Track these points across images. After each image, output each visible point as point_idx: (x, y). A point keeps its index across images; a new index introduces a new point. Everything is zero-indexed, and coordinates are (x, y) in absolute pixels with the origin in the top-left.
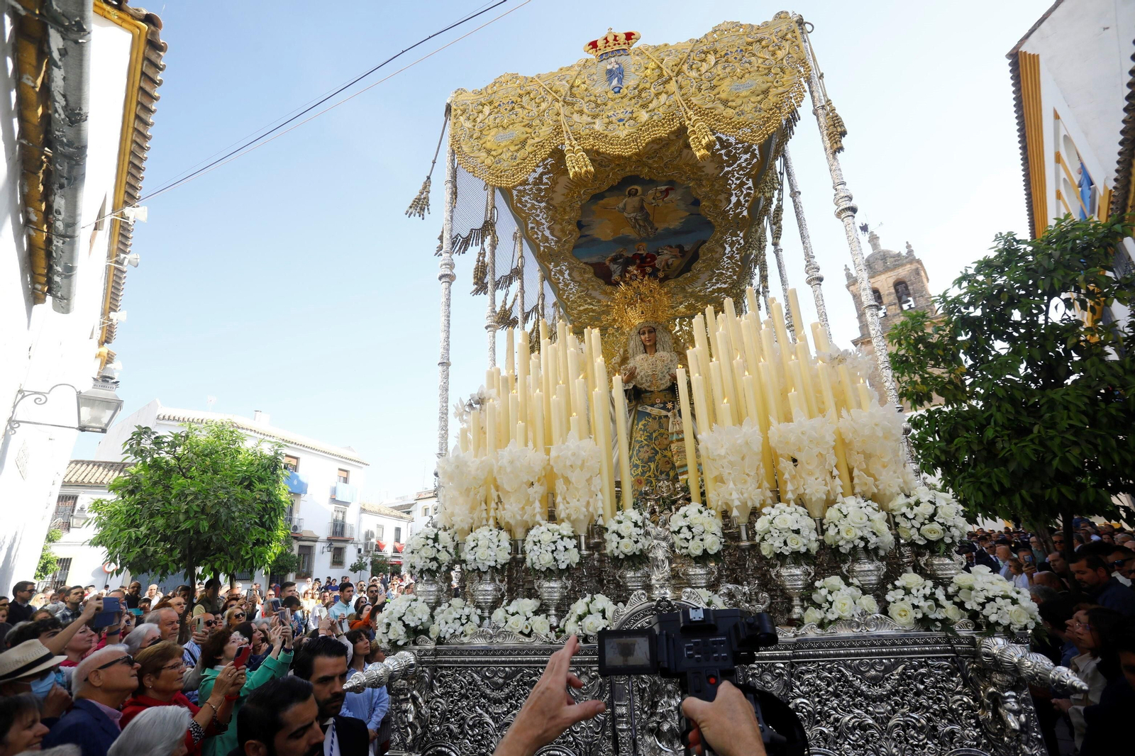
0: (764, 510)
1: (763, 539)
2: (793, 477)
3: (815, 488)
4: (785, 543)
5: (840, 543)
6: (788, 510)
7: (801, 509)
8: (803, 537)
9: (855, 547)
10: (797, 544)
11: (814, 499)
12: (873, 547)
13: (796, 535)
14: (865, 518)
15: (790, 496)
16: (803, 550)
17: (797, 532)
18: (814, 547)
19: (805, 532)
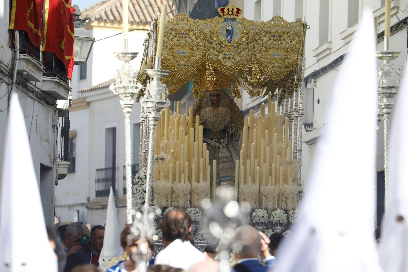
0: (256, 210)
1: (254, 218)
2: (265, 202)
3: (270, 206)
4: (260, 220)
5: (273, 221)
6: (262, 211)
7: (265, 211)
8: (264, 219)
9: (277, 222)
10: (262, 220)
11: (269, 209)
12: (281, 223)
13: (263, 218)
14: (281, 215)
15: (263, 207)
16: (264, 222)
17: (263, 217)
18: (267, 221)
19: (265, 217)
